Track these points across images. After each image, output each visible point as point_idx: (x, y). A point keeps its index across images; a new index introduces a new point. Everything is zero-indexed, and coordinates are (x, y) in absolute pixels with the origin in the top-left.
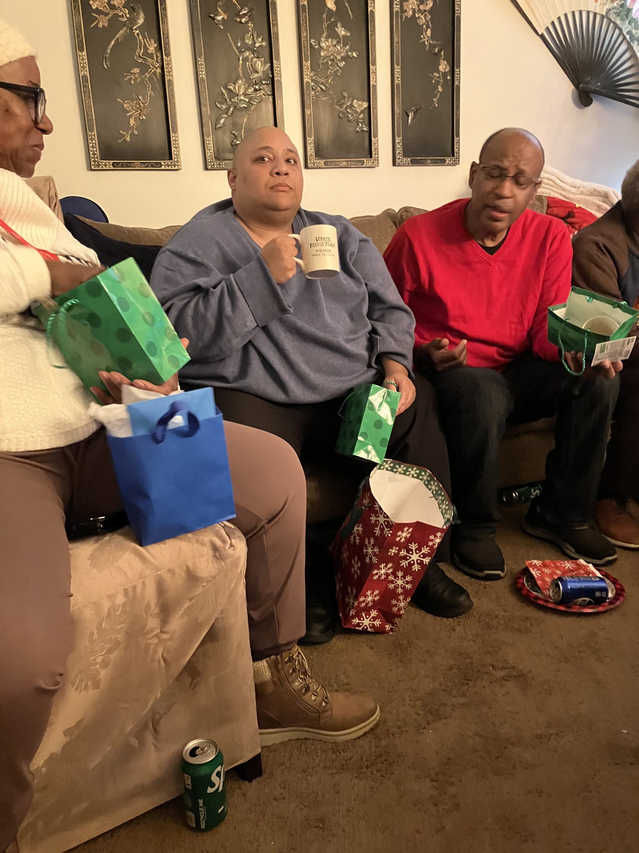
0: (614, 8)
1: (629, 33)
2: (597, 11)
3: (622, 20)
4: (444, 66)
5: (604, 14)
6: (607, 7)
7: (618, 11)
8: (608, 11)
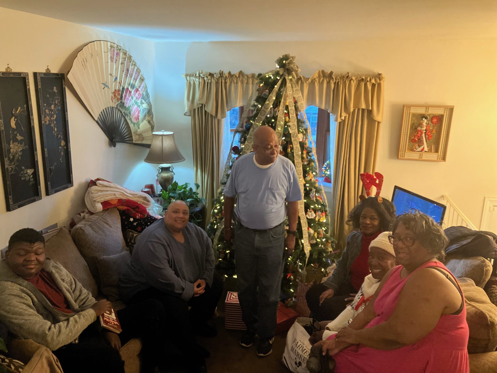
0: (119, 104)
1: (124, 113)
2: (113, 106)
3: (122, 108)
4: (63, 143)
5: (116, 107)
6: (116, 104)
7: (120, 105)
8: (117, 105)
